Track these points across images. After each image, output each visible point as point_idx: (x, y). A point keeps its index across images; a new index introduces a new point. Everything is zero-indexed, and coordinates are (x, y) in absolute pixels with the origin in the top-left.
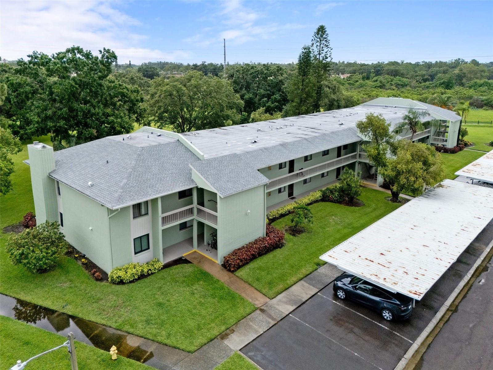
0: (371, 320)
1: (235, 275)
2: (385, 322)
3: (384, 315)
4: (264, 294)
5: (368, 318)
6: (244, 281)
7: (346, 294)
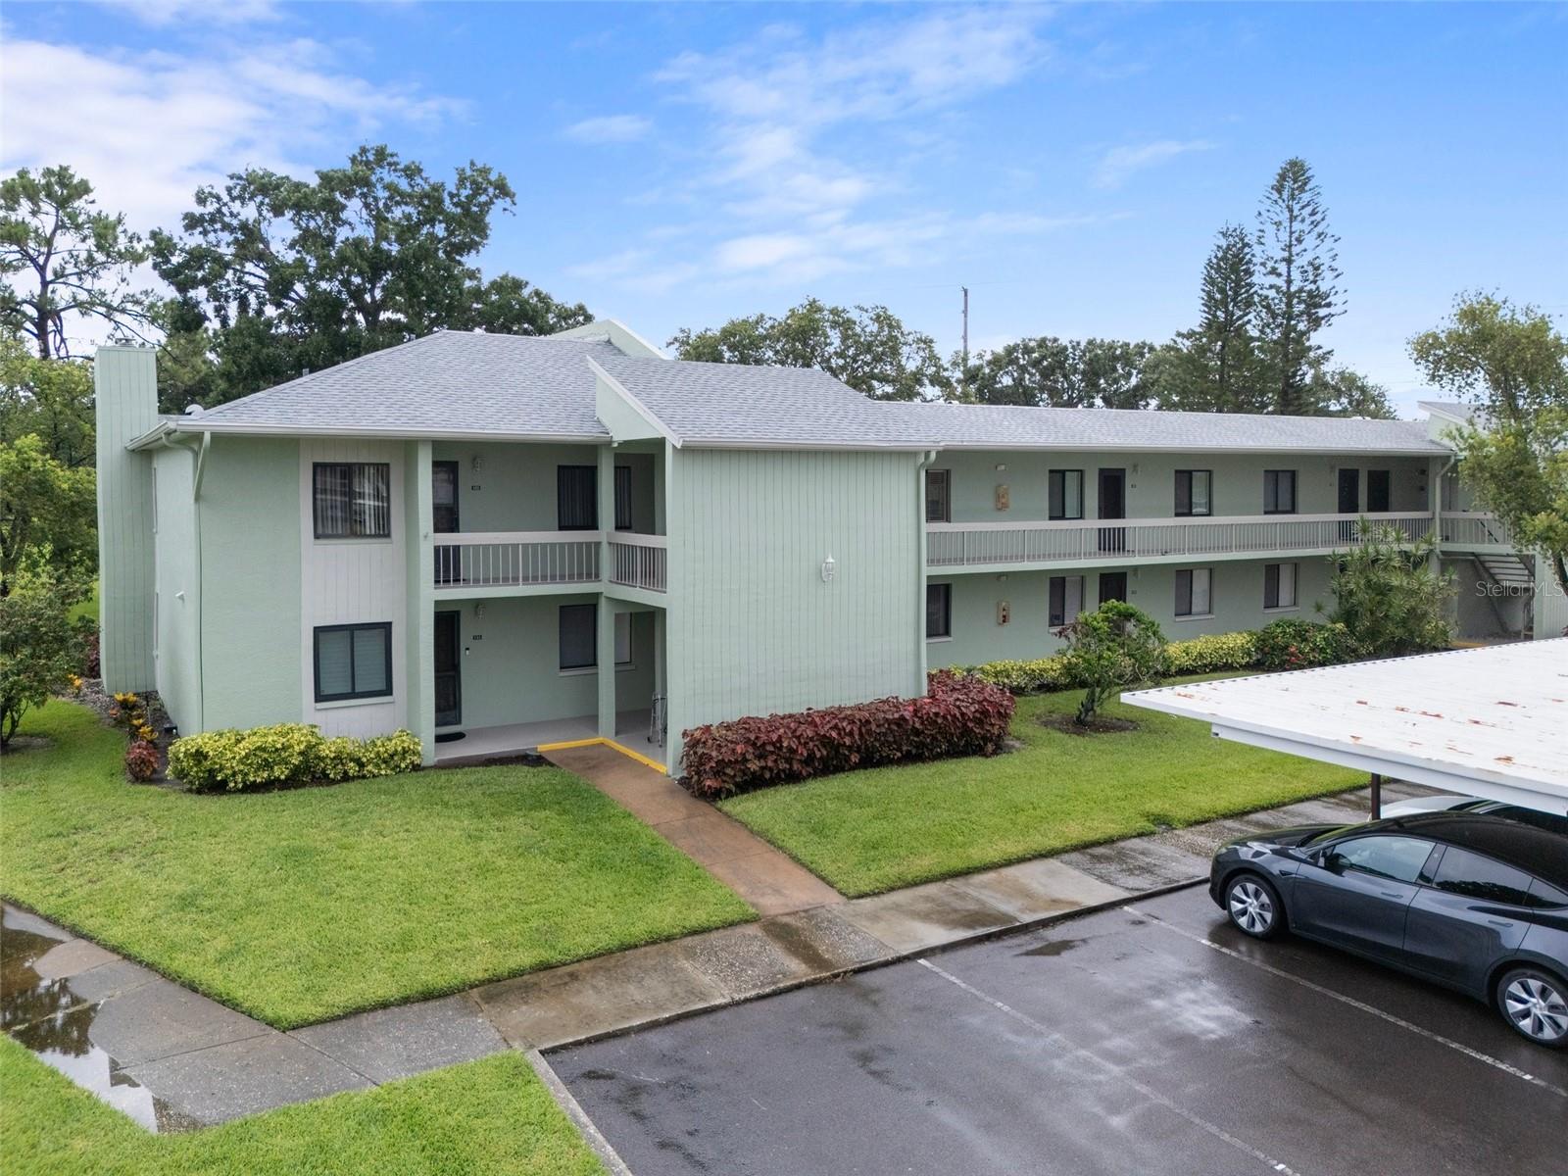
0: (1426, 1033)
1: (720, 810)
2: (1526, 1054)
3: (1514, 1007)
4: (823, 879)
5: (1403, 1023)
6: (752, 831)
7: (1278, 904)
